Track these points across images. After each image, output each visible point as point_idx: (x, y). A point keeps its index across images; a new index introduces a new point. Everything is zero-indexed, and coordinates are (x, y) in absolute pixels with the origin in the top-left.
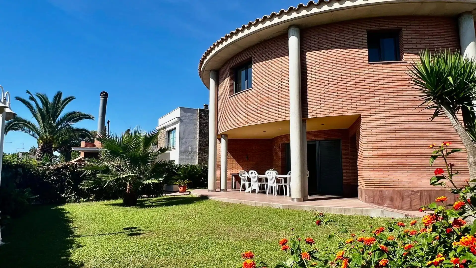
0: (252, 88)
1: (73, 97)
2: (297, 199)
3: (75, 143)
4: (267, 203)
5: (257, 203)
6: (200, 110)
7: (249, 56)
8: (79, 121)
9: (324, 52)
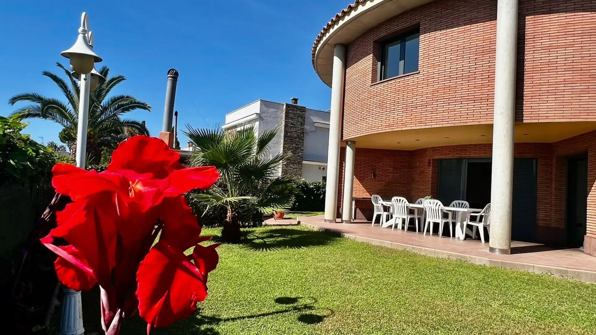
0: (418, 72)
1: (123, 77)
2: (499, 249)
3: (107, 140)
4: (459, 254)
5: (439, 253)
6: (287, 104)
7: (414, 22)
8: (129, 110)
9: (560, 16)
